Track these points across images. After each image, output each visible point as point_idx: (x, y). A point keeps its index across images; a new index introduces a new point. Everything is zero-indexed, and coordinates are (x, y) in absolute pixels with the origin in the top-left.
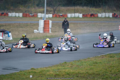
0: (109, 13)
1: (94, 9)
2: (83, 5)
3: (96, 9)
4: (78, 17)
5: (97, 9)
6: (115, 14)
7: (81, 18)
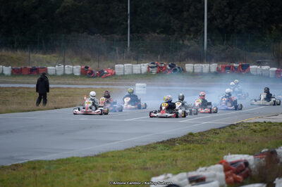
0: (73, 65)
1: (40, 56)
2: (15, 46)
3: (45, 56)
4: (2, 74)
5: (47, 57)
6: (87, 67)
7: (7, 76)
